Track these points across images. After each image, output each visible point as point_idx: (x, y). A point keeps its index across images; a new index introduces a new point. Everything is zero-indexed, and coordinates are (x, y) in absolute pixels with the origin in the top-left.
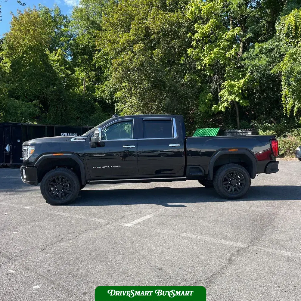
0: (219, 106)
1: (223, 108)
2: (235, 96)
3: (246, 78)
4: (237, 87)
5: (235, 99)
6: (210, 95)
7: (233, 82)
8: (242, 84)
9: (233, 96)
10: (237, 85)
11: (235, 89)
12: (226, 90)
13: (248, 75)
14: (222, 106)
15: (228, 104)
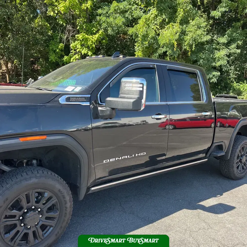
0: (71, 57)
1: (74, 60)
2: (88, 50)
3: (99, 34)
4: (91, 41)
5: (88, 52)
6: (61, 45)
7: (87, 36)
8: (96, 39)
9: (86, 50)
10: (91, 39)
11: (89, 43)
12: (78, 43)
13: (102, 31)
14: (74, 58)
15: (80, 57)
